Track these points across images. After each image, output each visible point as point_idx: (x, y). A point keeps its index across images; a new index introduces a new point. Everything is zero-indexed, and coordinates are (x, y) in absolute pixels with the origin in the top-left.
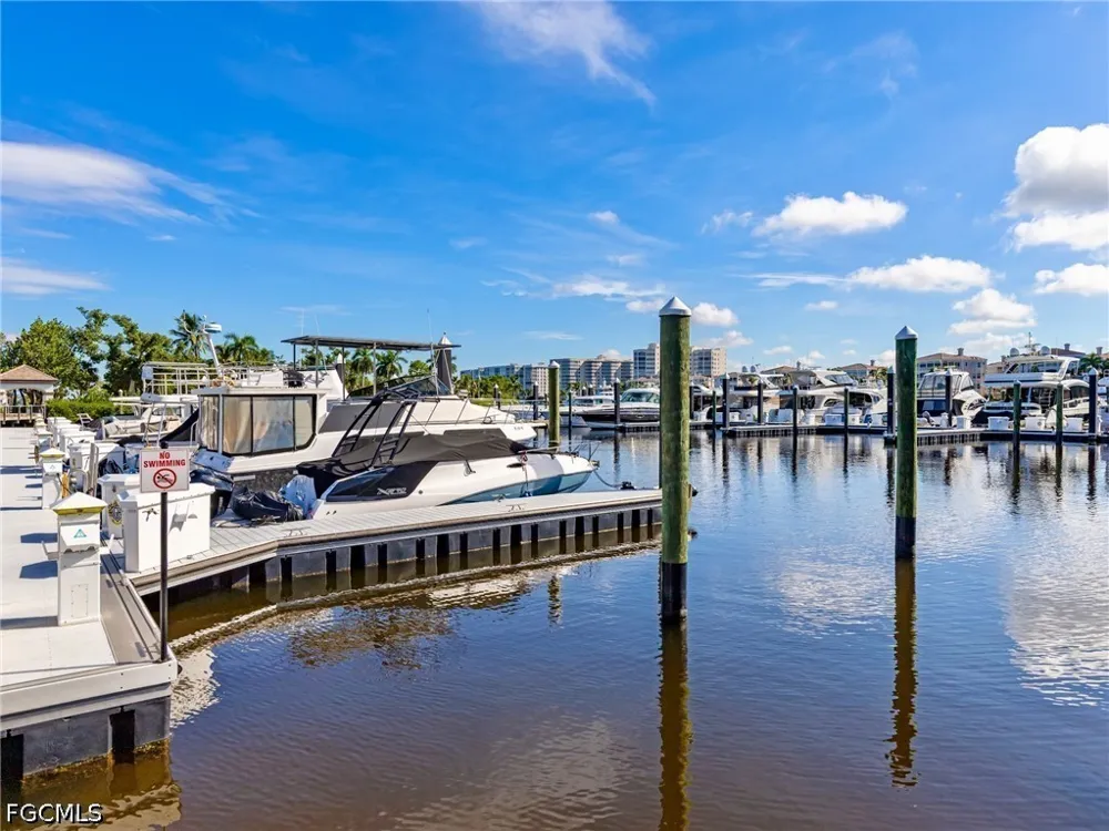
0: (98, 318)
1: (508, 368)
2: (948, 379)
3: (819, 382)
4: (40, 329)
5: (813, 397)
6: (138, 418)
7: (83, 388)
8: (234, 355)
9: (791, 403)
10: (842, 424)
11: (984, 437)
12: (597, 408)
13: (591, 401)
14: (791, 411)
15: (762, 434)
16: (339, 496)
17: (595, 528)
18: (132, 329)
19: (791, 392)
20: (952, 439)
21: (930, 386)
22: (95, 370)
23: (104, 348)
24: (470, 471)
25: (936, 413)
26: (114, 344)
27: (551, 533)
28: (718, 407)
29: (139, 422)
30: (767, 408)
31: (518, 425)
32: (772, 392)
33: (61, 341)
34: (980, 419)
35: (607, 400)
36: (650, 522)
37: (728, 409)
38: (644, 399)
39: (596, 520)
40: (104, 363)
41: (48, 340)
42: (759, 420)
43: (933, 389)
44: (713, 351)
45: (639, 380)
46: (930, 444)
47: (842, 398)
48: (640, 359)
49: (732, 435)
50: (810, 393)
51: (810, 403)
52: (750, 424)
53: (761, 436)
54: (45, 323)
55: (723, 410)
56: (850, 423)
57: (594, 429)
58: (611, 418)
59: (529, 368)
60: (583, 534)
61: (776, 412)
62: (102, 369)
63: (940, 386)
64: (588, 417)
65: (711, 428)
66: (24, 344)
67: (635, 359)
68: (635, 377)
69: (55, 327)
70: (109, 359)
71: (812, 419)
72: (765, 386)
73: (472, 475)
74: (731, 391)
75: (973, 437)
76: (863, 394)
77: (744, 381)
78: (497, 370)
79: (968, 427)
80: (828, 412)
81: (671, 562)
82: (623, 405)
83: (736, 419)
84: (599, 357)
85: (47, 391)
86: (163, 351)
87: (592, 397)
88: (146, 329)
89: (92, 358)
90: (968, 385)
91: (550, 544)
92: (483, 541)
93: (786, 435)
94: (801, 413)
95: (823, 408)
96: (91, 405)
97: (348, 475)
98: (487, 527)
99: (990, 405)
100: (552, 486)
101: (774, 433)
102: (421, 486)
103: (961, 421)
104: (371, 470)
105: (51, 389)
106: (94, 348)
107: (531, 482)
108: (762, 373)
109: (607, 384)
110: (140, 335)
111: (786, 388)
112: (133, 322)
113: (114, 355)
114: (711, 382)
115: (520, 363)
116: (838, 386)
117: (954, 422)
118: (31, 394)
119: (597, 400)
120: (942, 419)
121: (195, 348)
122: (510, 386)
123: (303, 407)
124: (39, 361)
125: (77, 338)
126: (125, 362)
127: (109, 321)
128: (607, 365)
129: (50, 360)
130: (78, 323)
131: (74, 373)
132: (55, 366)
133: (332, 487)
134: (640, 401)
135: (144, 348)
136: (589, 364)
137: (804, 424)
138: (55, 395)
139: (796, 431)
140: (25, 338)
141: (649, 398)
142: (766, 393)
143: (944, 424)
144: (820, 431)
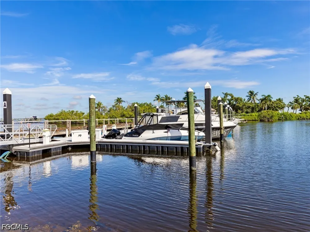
0: (226, 95)
24: (153, 132)
26: (229, 101)
39: (167, 147)
102: (142, 135)
107: (169, 137)
126: (232, 105)
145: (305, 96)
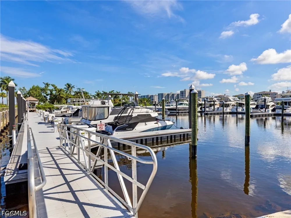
0: (47, 85)
1: (147, 96)
2: (265, 99)
3: (230, 100)
4: (34, 88)
5: (228, 104)
6: (61, 110)
7: (44, 102)
8: (80, 93)
9: (223, 105)
10: (236, 111)
11: (275, 115)
12: (171, 107)
13: (170, 105)
14: (222, 108)
15: (215, 114)
16: (119, 130)
17: (175, 138)
18: (56, 87)
19: (222, 103)
20: (266, 115)
21: (260, 101)
22: (47, 98)
23: (49, 92)
24: (146, 124)
25: (262, 108)
26: (51, 91)
27: (165, 139)
28: (203, 106)
29: (60, 111)
30: (216, 107)
31: (154, 113)
32: (217, 103)
33: (39, 91)
34: (274, 110)
35: (174, 105)
36: (187, 136)
37: (206, 107)
38: (183, 104)
39: (175, 136)
40: (49, 96)
41: (36, 90)
42: (214, 110)
43: (261, 102)
44: (202, 91)
45: (181, 99)
46: (259, 117)
47: (236, 104)
48: (182, 93)
49: (207, 114)
50: (227, 103)
51: (227, 106)
52: (211, 111)
53: (214, 114)
54: (35, 86)
55: (204, 107)
56: (238, 111)
57: (170, 112)
58: (175, 110)
59: (153, 96)
60: (172, 139)
61: (218, 108)
62: (48, 97)
63: (263, 101)
64: (169, 109)
65: (201, 112)
66: (31, 92)
67: (181, 93)
68: (181, 98)
69: (38, 87)
70: (50, 95)
71: (228, 110)
72: (216, 101)
73: (146, 125)
74: (206, 102)
75: (271, 115)
76: (242, 103)
77: (210, 100)
78: (144, 96)
79: (270, 112)
80: (232, 108)
81: (193, 145)
82: (178, 106)
83: (208, 110)
84: (171, 93)
85: (36, 103)
86: (63, 93)
87: (170, 104)
88: (59, 87)
89: (46, 95)
90: (271, 101)
91: (165, 141)
92: (150, 140)
93: (221, 114)
94: (225, 108)
95: (231, 107)
96: (46, 106)
97: (120, 126)
98: (150, 137)
99: (277, 106)
100: (164, 128)
101: (218, 114)
102: (135, 128)
103: (268, 111)
104: (125, 124)
105: (37, 102)
106: (46, 92)
107: (160, 127)
108: (215, 97)
109: (173, 100)
110: (58, 89)
111: (221, 102)
112: (56, 86)
113: (51, 94)
114: (201, 99)
115: (150, 95)
116: (235, 101)
117: (267, 111)
118: (32, 103)
119: (171, 105)
120: (263, 110)
121: (70, 92)
122: (148, 100)
123: (106, 109)
124: (34, 96)
125: (43, 90)
126: (54, 96)
127: (50, 86)
128: (173, 95)
129: (37, 95)
130: (43, 86)
131: (42, 98)
132: (38, 97)
133: (117, 128)
134: (183, 105)
135: (58, 92)
136: (168, 95)
137: (226, 111)
138: (38, 104)
139: (224, 113)
140: (31, 90)
141: (185, 105)
142: (216, 103)
143: (264, 111)
144: (230, 113)
145: (103, 91)
